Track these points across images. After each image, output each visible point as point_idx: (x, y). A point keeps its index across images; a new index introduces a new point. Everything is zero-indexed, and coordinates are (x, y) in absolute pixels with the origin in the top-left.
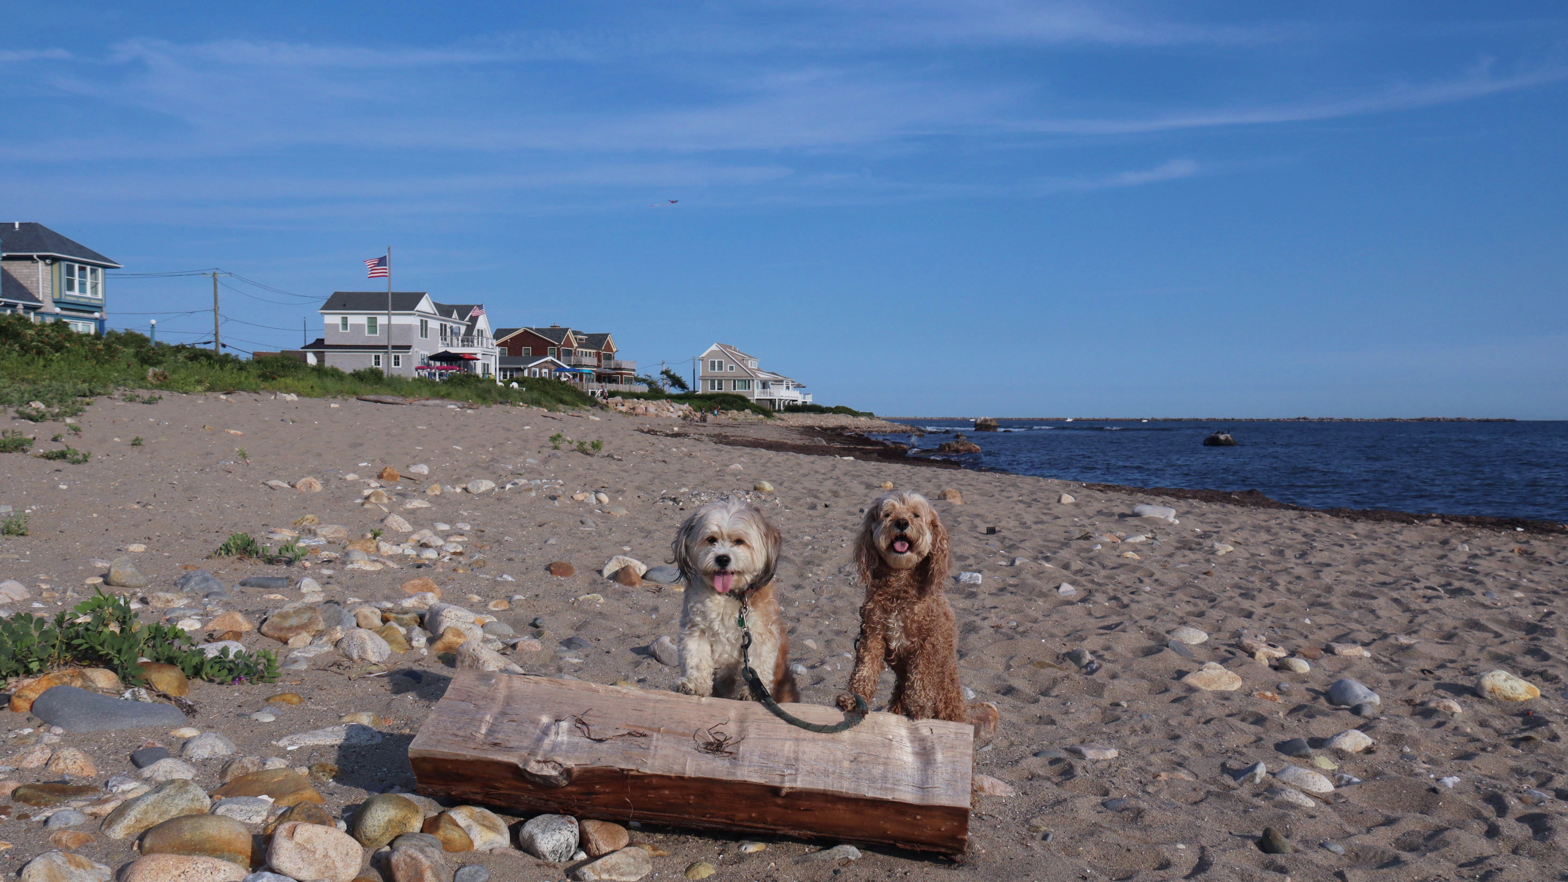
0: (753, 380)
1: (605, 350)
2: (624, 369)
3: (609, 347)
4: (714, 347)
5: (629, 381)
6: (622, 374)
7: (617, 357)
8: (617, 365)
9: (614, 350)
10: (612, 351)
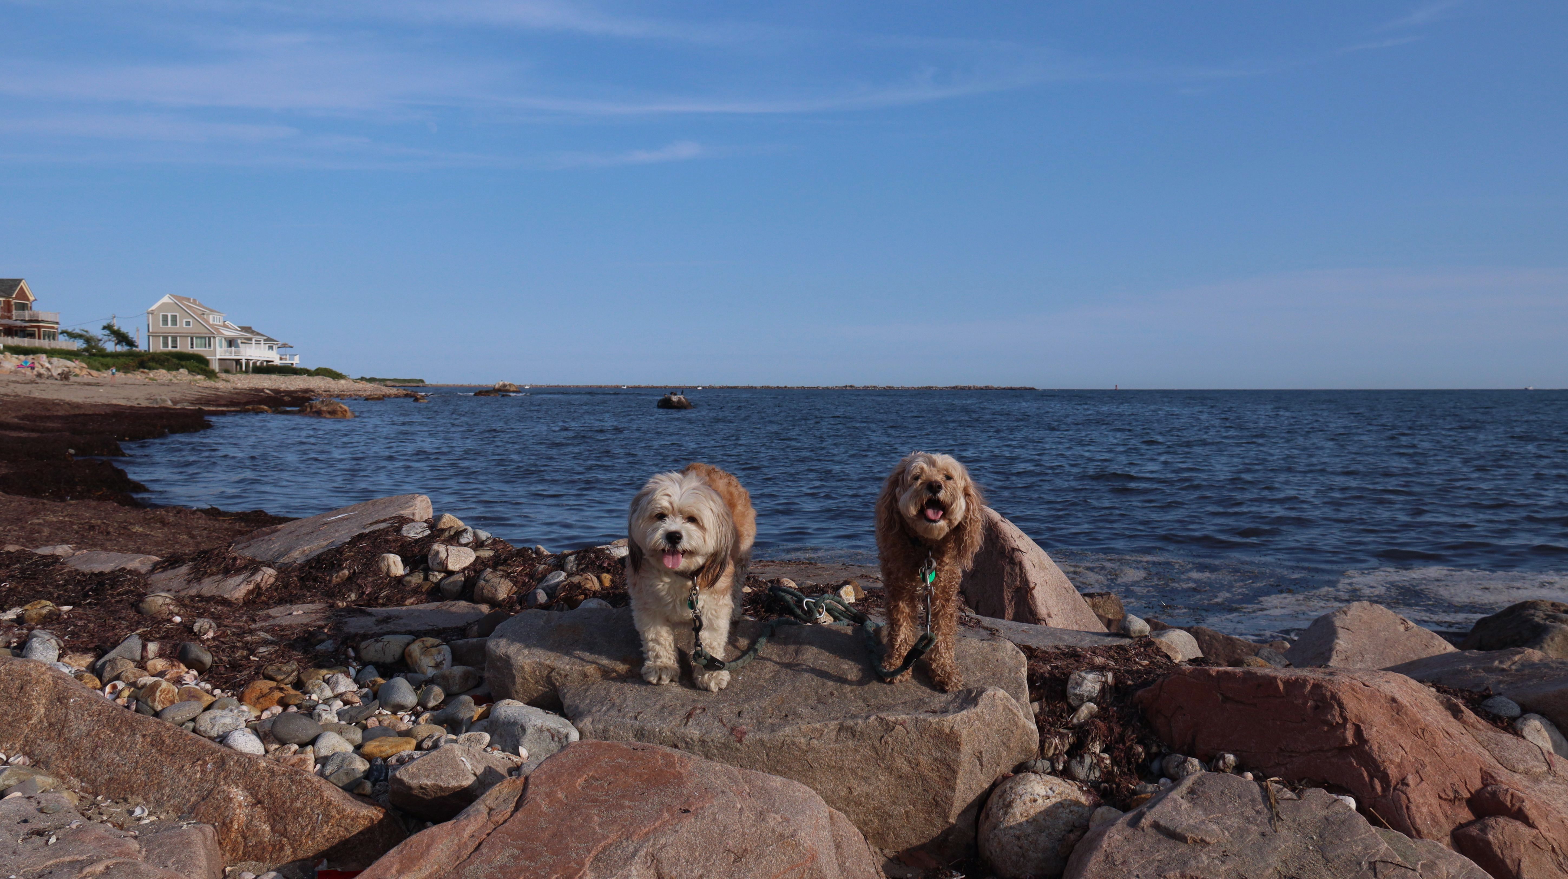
0: (214, 337)
1: (16, 298)
2: (43, 321)
3: (23, 295)
4: (166, 299)
5: (52, 336)
6: (39, 327)
7: (36, 307)
8: (34, 315)
9: (32, 298)
10: (28, 300)
